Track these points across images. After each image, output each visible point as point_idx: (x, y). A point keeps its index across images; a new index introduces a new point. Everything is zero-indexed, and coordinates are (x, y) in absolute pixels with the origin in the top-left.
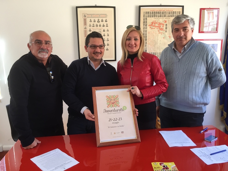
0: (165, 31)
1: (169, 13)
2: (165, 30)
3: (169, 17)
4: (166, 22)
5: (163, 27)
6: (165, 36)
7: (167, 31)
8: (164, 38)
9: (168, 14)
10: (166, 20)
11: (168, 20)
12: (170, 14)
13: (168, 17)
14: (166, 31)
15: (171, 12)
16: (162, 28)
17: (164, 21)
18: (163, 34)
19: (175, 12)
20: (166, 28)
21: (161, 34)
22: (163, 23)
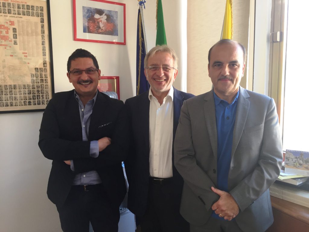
0: (13, 42)
1: (19, 7)
2: (13, 40)
3: (19, 14)
4: (12, 23)
5: (7, 33)
6: (15, 53)
7: (18, 43)
8: (12, 56)
9: (16, 9)
10: (12, 19)
11: (18, 21)
12: (21, 10)
13: (17, 15)
14: (15, 43)
15: (23, 6)
16: (6, 35)
17: (8, 22)
18: (8, 48)
19: (33, 7)
20: (15, 36)
21: (4, 47)
22: (5, 26)
